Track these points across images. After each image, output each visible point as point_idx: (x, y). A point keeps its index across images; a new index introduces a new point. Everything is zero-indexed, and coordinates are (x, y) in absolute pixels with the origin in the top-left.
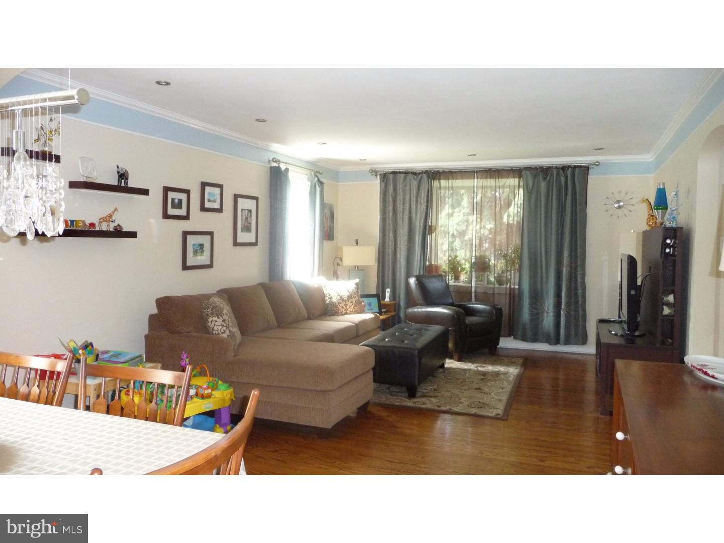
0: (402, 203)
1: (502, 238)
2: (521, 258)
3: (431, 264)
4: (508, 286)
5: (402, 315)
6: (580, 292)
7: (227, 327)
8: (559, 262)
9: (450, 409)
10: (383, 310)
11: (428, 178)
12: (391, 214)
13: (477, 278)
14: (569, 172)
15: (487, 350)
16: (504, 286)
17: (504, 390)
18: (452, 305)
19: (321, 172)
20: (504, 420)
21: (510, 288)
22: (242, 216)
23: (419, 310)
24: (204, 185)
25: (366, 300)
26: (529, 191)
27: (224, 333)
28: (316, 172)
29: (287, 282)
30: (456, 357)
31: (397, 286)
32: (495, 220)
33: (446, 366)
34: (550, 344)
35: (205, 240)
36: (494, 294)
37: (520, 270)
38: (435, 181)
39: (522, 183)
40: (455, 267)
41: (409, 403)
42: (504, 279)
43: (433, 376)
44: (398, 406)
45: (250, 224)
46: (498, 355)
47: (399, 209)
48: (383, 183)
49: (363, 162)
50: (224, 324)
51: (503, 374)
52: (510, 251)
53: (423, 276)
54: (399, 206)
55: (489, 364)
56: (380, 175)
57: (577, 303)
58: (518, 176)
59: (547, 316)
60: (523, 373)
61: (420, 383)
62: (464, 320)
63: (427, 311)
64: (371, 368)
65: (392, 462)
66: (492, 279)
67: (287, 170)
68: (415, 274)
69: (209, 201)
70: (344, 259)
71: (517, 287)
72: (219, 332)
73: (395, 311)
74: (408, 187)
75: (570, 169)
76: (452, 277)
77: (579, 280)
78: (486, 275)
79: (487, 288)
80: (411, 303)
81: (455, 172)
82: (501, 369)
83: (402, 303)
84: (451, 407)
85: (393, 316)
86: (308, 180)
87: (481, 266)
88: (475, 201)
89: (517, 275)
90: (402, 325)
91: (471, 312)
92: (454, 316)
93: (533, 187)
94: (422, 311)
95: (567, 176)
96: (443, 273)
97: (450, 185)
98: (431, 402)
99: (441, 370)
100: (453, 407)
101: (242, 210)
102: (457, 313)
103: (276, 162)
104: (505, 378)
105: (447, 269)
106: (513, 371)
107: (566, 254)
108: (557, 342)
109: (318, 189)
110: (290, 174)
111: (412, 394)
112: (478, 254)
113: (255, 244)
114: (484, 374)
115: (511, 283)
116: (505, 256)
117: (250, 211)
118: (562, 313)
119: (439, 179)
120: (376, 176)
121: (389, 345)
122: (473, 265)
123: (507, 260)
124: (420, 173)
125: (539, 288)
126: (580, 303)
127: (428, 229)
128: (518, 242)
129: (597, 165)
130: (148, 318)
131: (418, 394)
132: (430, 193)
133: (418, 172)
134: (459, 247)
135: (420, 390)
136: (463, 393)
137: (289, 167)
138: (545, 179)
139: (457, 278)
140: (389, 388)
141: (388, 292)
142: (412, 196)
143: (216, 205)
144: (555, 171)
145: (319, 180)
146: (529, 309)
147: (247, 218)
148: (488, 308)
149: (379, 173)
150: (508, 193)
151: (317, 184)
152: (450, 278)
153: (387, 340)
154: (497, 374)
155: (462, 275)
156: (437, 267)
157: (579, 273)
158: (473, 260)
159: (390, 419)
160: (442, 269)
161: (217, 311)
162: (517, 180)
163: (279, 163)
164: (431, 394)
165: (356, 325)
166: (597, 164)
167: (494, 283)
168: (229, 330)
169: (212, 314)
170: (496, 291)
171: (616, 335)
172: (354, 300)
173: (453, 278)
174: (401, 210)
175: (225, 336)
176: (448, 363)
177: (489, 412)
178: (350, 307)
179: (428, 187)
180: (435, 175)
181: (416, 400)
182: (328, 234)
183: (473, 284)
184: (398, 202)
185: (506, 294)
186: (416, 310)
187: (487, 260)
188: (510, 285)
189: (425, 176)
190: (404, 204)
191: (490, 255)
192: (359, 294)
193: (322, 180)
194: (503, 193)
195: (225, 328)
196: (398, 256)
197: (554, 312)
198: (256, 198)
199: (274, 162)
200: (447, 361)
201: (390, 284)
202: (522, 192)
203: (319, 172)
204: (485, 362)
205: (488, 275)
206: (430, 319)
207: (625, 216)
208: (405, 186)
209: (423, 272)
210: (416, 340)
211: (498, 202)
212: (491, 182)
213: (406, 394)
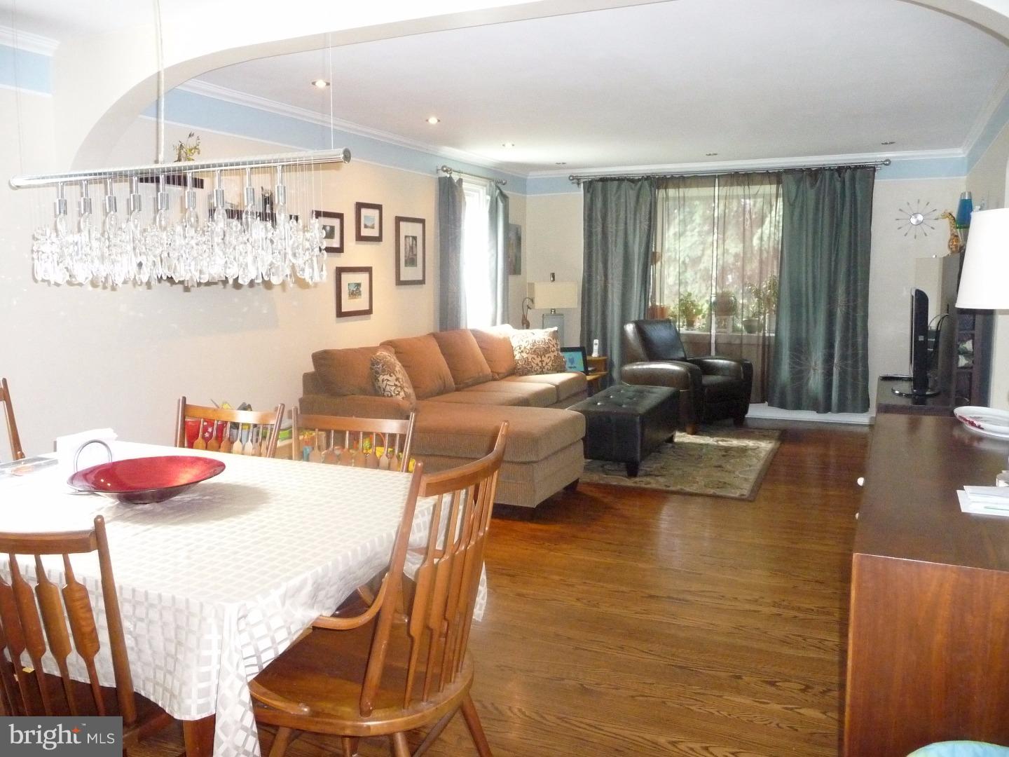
0: (614, 221)
1: (753, 267)
2: (778, 295)
3: (654, 307)
4: (761, 334)
5: (615, 375)
6: (860, 340)
7: (402, 388)
8: (831, 300)
9: (682, 489)
10: (590, 369)
11: (651, 185)
12: (600, 237)
13: (718, 323)
14: (847, 175)
15: (731, 421)
16: (756, 334)
17: (752, 468)
18: (684, 360)
19: (504, 182)
20: (751, 501)
21: (764, 336)
22: (406, 245)
23: (640, 367)
24: (360, 206)
25: (567, 355)
26: (792, 201)
27: (399, 394)
28: (497, 183)
29: (465, 331)
30: (689, 429)
31: (609, 335)
32: (744, 242)
33: (676, 440)
34: (818, 412)
35: (362, 278)
36: (741, 345)
37: (778, 312)
38: (660, 191)
39: (781, 191)
40: (688, 310)
41: (629, 483)
42: (756, 324)
43: (659, 452)
44: (615, 486)
45: (416, 255)
46: (746, 426)
47: (610, 230)
48: (589, 195)
49: (560, 166)
50: (397, 383)
51: (751, 449)
52: (764, 286)
53: (645, 322)
54: (610, 226)
55: (733, 437)
56: (584, 182)
57: (855, 355)
58: (776, 182)
59: (815, 374)
60: (778, 449)
61: (643, 458)
62: (701, 381)
63: (649, 369)
64: (581, 437)
65: (610, 543)
66: (739, 325)
67: (460, 181)
68: (633, 320)
69: (366, 226)
70: (535, 301)
71: (774, 335)
72: (393, 394)
73: (605, 369)
74: (623, 200)
75: (848, 171)
76: (684, 322)
77: (859, 324)
78: (731, 319)
79: (732, 336)
80: (628, 357)
81: (688, 178)
82: (750, 443)
83: (616, 358)
84: (683, 487)
85: (603, 377)
86: (487, 194)
87: (724, 307)
88: (716, 215)
89: (774, 319)
90: (617, 386)
91: (710, 370)
92: (687, 374)
93: (796, 197)
94: (644, 369)
95: (844, 182)
96: (671, 318)
97: (681, 195)
98: (657, 482)
99: (670, 445)
100: (685, 487)
101: (406, 237)
102: (691, 370)
103: (446, 171)
104: (754, 454)
105: (677, 312)
106: (766, 446)
107: (841, 290)
108: (827, 409)
109: (501, 205)
110: (465, 185)
111: (632, 471)
112: (719, 291)
113: (422, 282)
114: (727, 449)
115: (764, 330)
116: (757, 293)
117: (415, 238)
118: (836, 371)
119: (666, 188)
120: (579, 184)
121: (602, 410)
122: (713, 306)
123: (759, 298)
124: (639, 180)
125: (804, 335)
126: (860, 356)
127: (650, 258)
128: (776, 273)
129: (886, 165)
130: (302, 377)
131: (640, 473)
132: (653, 207)
133: (637, 178)
134: (691, 279)
135: (642, 468)
136: (698, 471)
137: (463, 177)
138: (812, 185)
139: (690, 324)
140: (602, 466)
141: (596, 344)
142: (628, 212)
143: (375, 233)
144: (827, 173)
145: (501, 193)
146: (790, 364)
147: (412, 248)
148: (733, 363)
149: (582, 181)
150: (762, 204)
151: (499, 200)
152: (681, 324)
153: (599, 404)
154: (743, 450)
155: (697, 320)
156: (663, 310)
157: (860, 314)
158: (713, 299)
159: (606, 500)
160: (670, 312)
161: (389, 367)
162: (774, 187)
163: (451, 173)
164: (656, 473)
165: (557, 387)
166: (887, 163)
167: (742, 330)
168: (404, 391)
169: (384, 371)
170: (745, 341)
171: (900, 394)
172: (552, 355)
173: (685, 324)
174: (614, 232)
175: (400, 398)
176: (680, 437)
177: (732, 493)
178: (547, 364)
179: (651, 200)
180: (660, 181)
181: (637, 479)
182: (513, 266)
183: (713, 332)
184: (609, 219)
185: (758, 345)
186: (635, 367)
187: (733, 298)
188: (764, 333)
189: (646, 183)
190: (617, 223)
191: (737, 293)
192: (559, 347)
193: (505, 192)
194: (754, 205)
195: (399, 389)
196: (610, 296)
197: (824, 369)
198: (422, 221)
199: (445, 171)
200: (677, 434)
201: (599, 332)
202: (782, 203)
203: (501, 182)
204: (729, 435)
205: (733, 320)
206: (654, 379)
207: (926, 235)
208: (619, 198)
209: (644, 317)
210: (636, 403)
211: (747, 216)
212: (738, 190)
213: (625, 473)
